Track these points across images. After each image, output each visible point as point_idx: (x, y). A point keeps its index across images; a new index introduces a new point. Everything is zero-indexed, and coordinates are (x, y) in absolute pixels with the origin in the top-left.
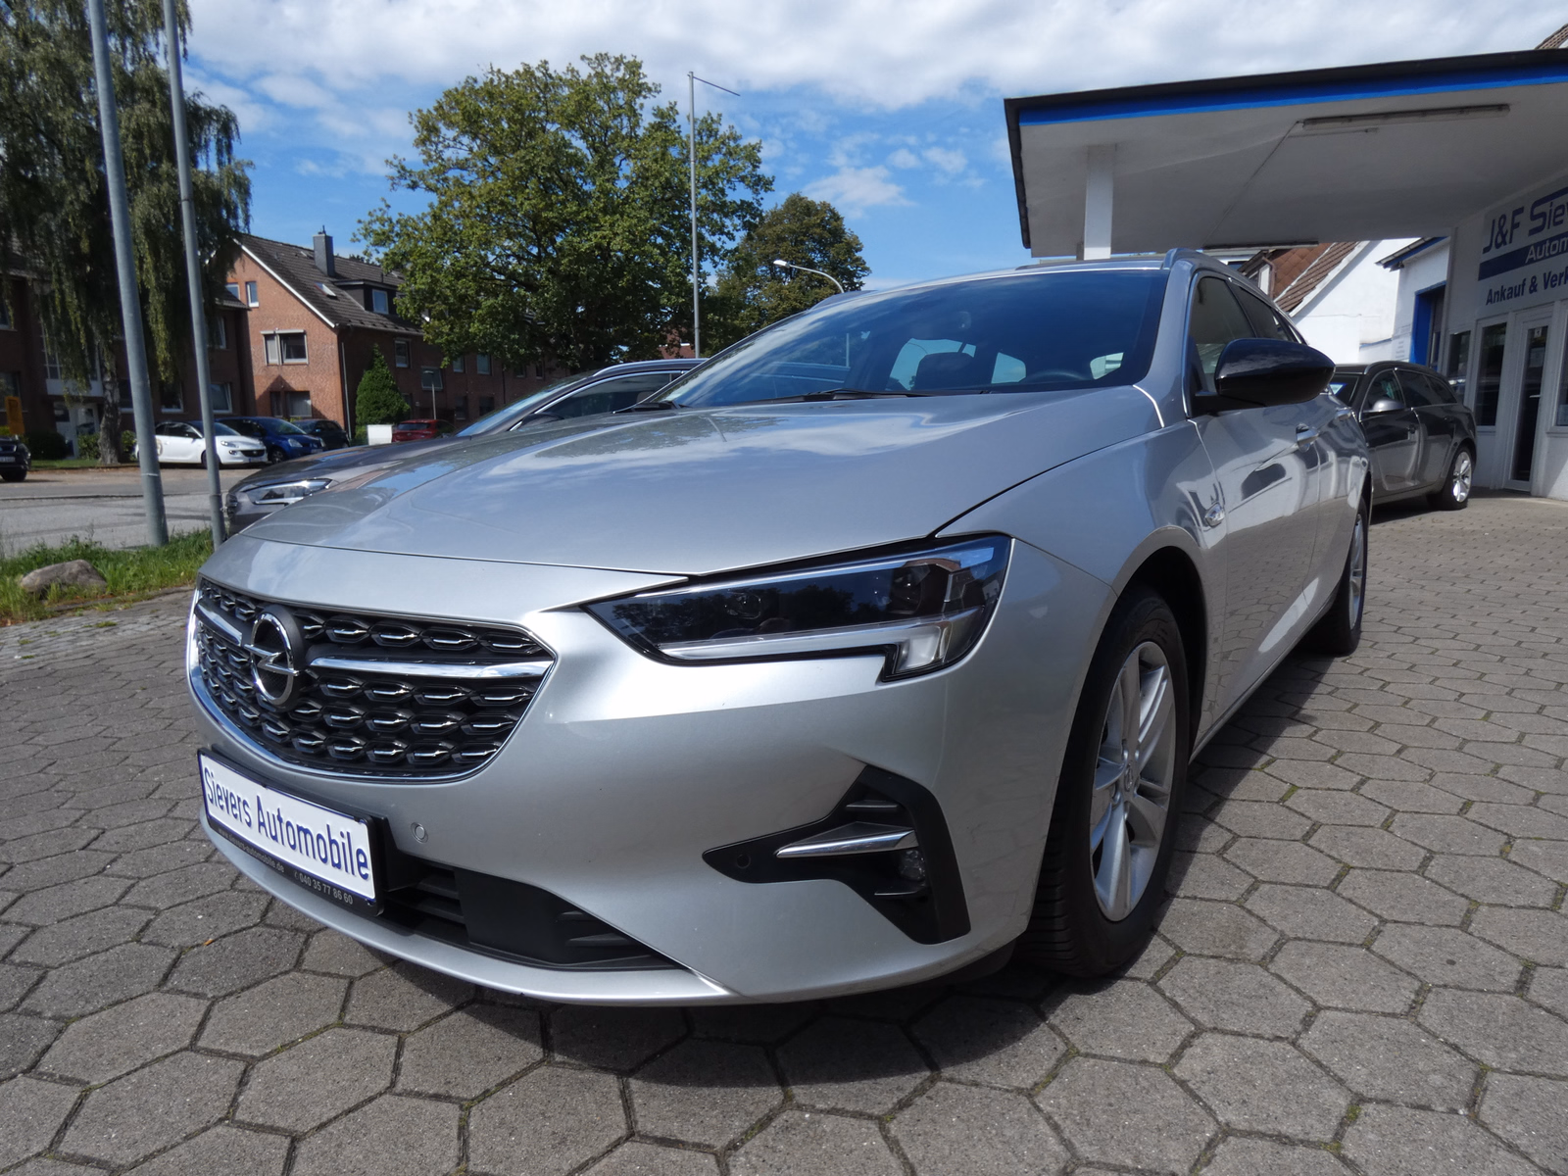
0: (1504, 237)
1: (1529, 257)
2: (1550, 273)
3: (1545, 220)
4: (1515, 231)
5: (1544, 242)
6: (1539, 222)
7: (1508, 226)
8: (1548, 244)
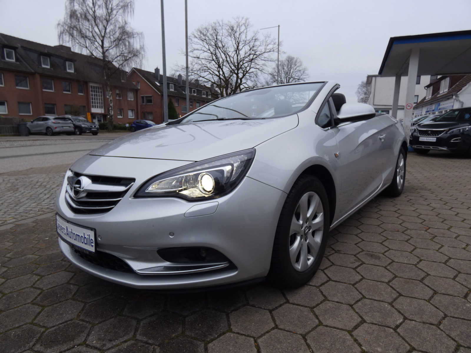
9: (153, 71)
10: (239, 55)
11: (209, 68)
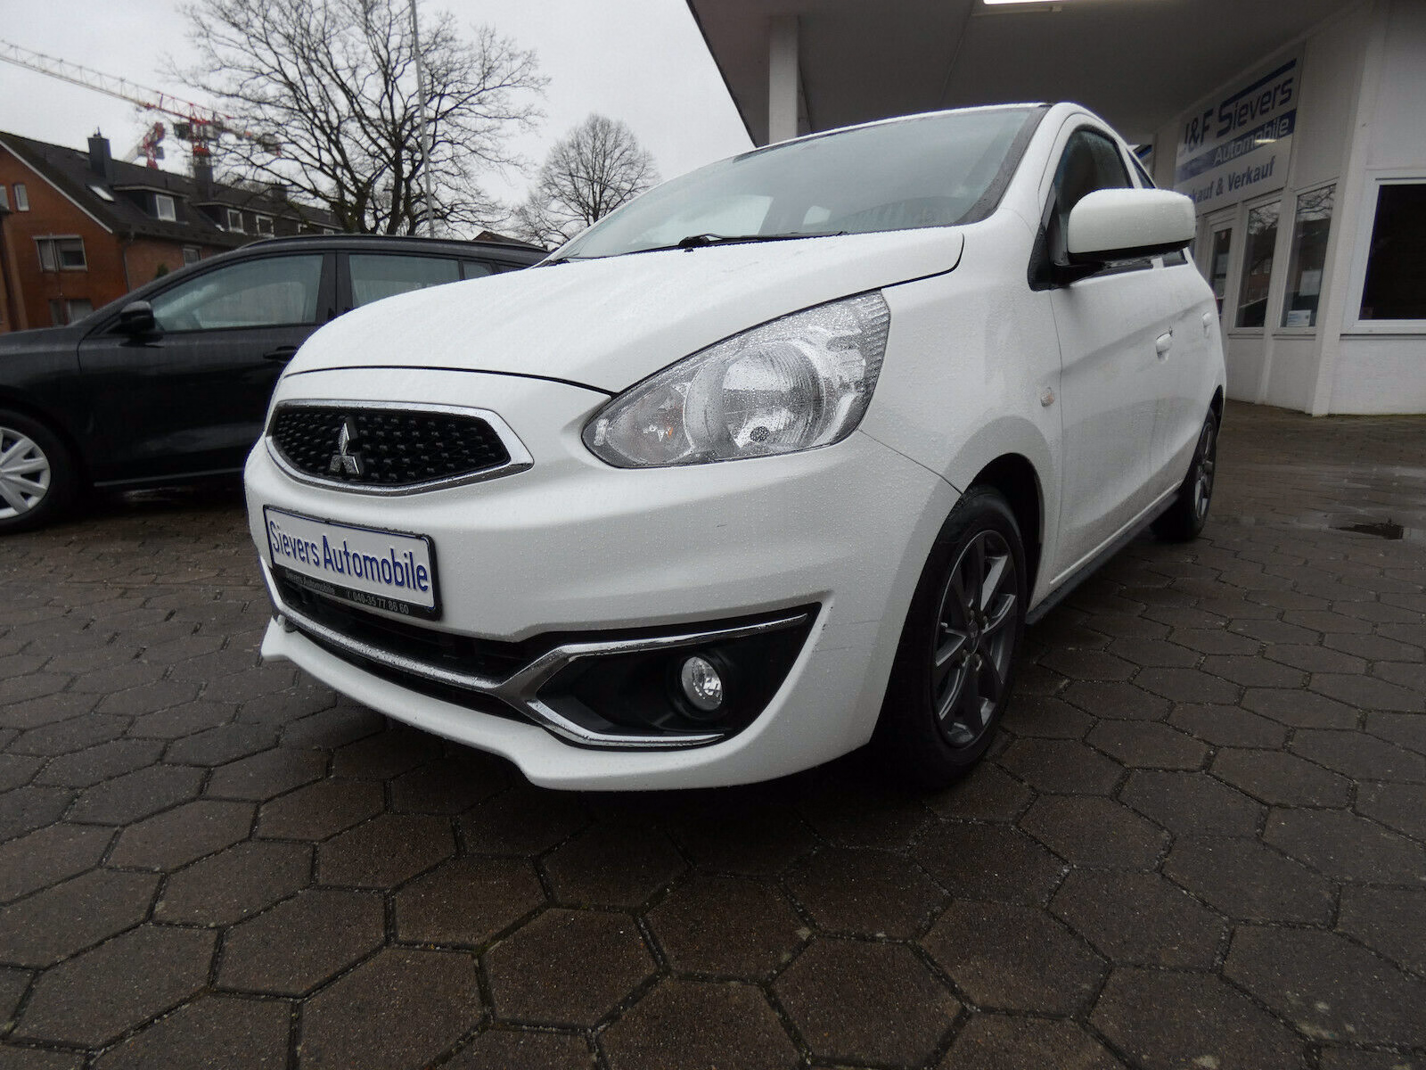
0: (1196, 142)
1: (1217, 159)
2: (1234, 174)
3: (1231, 122)
4: (1206, 134)
5: (1229, 143)
6: (1225, 124)
7: (1199, 130)
8: (1233, 145)
9: (84, 147)
10: (396, 97)
11: (294, 139)
